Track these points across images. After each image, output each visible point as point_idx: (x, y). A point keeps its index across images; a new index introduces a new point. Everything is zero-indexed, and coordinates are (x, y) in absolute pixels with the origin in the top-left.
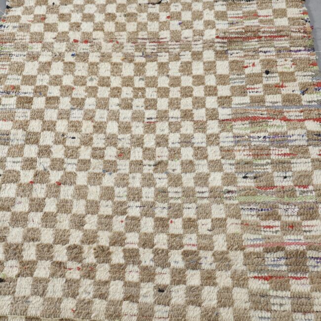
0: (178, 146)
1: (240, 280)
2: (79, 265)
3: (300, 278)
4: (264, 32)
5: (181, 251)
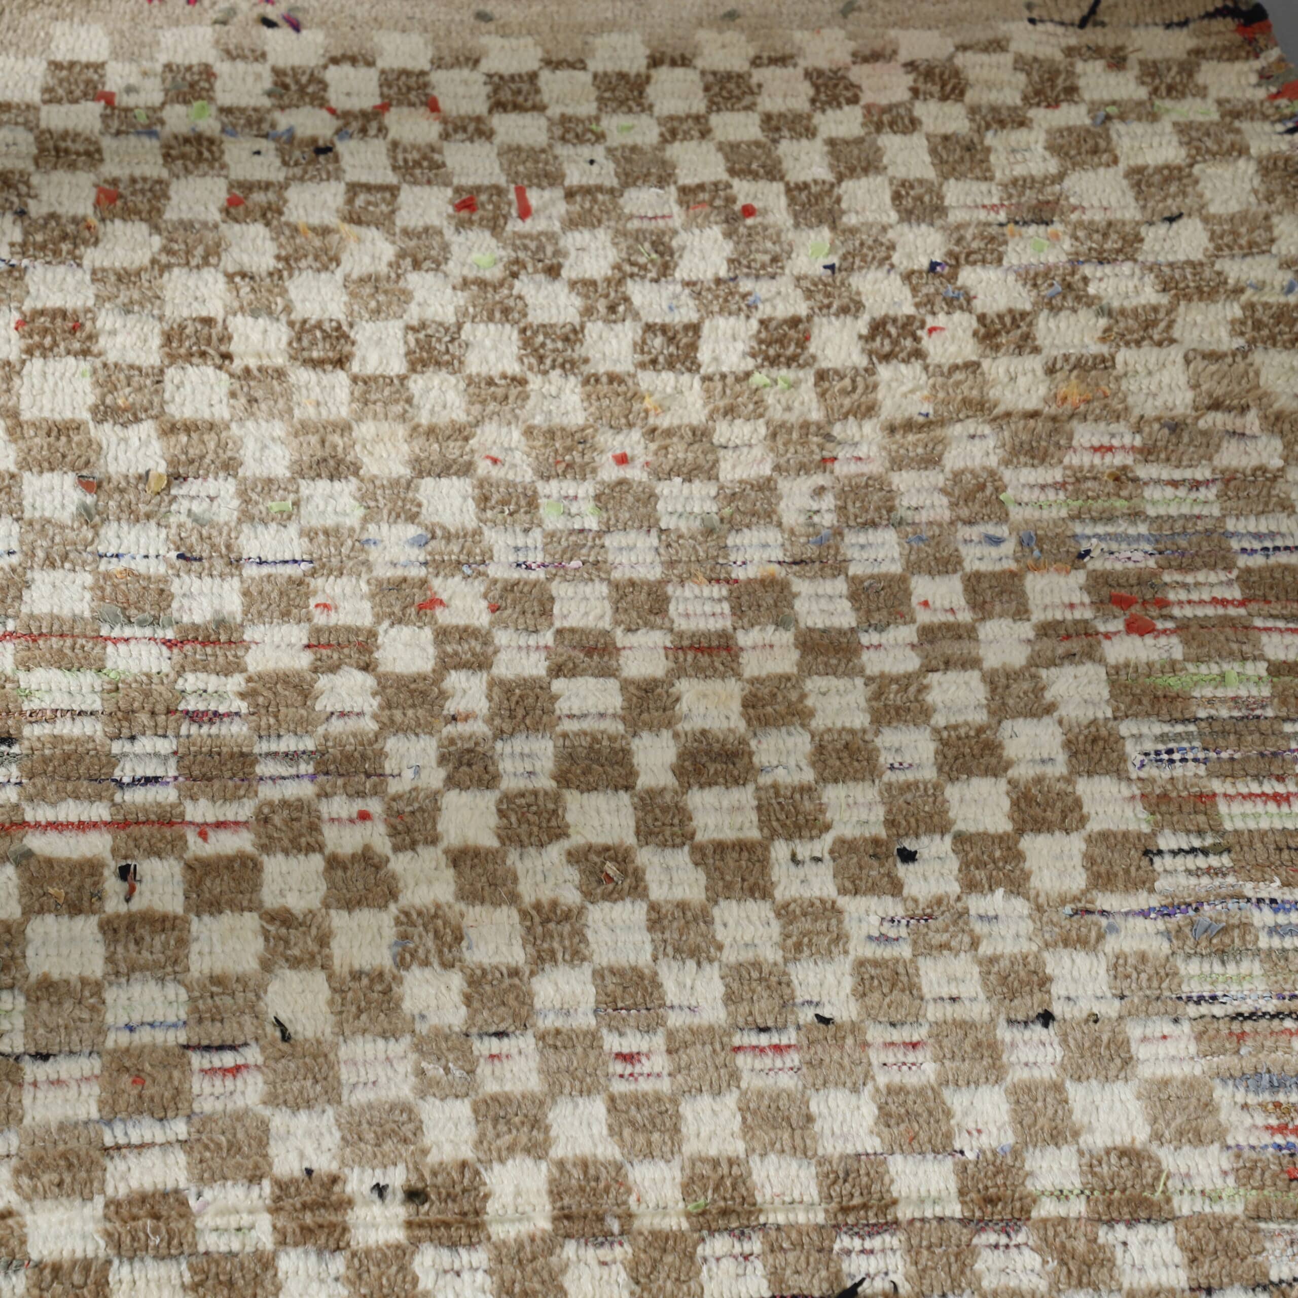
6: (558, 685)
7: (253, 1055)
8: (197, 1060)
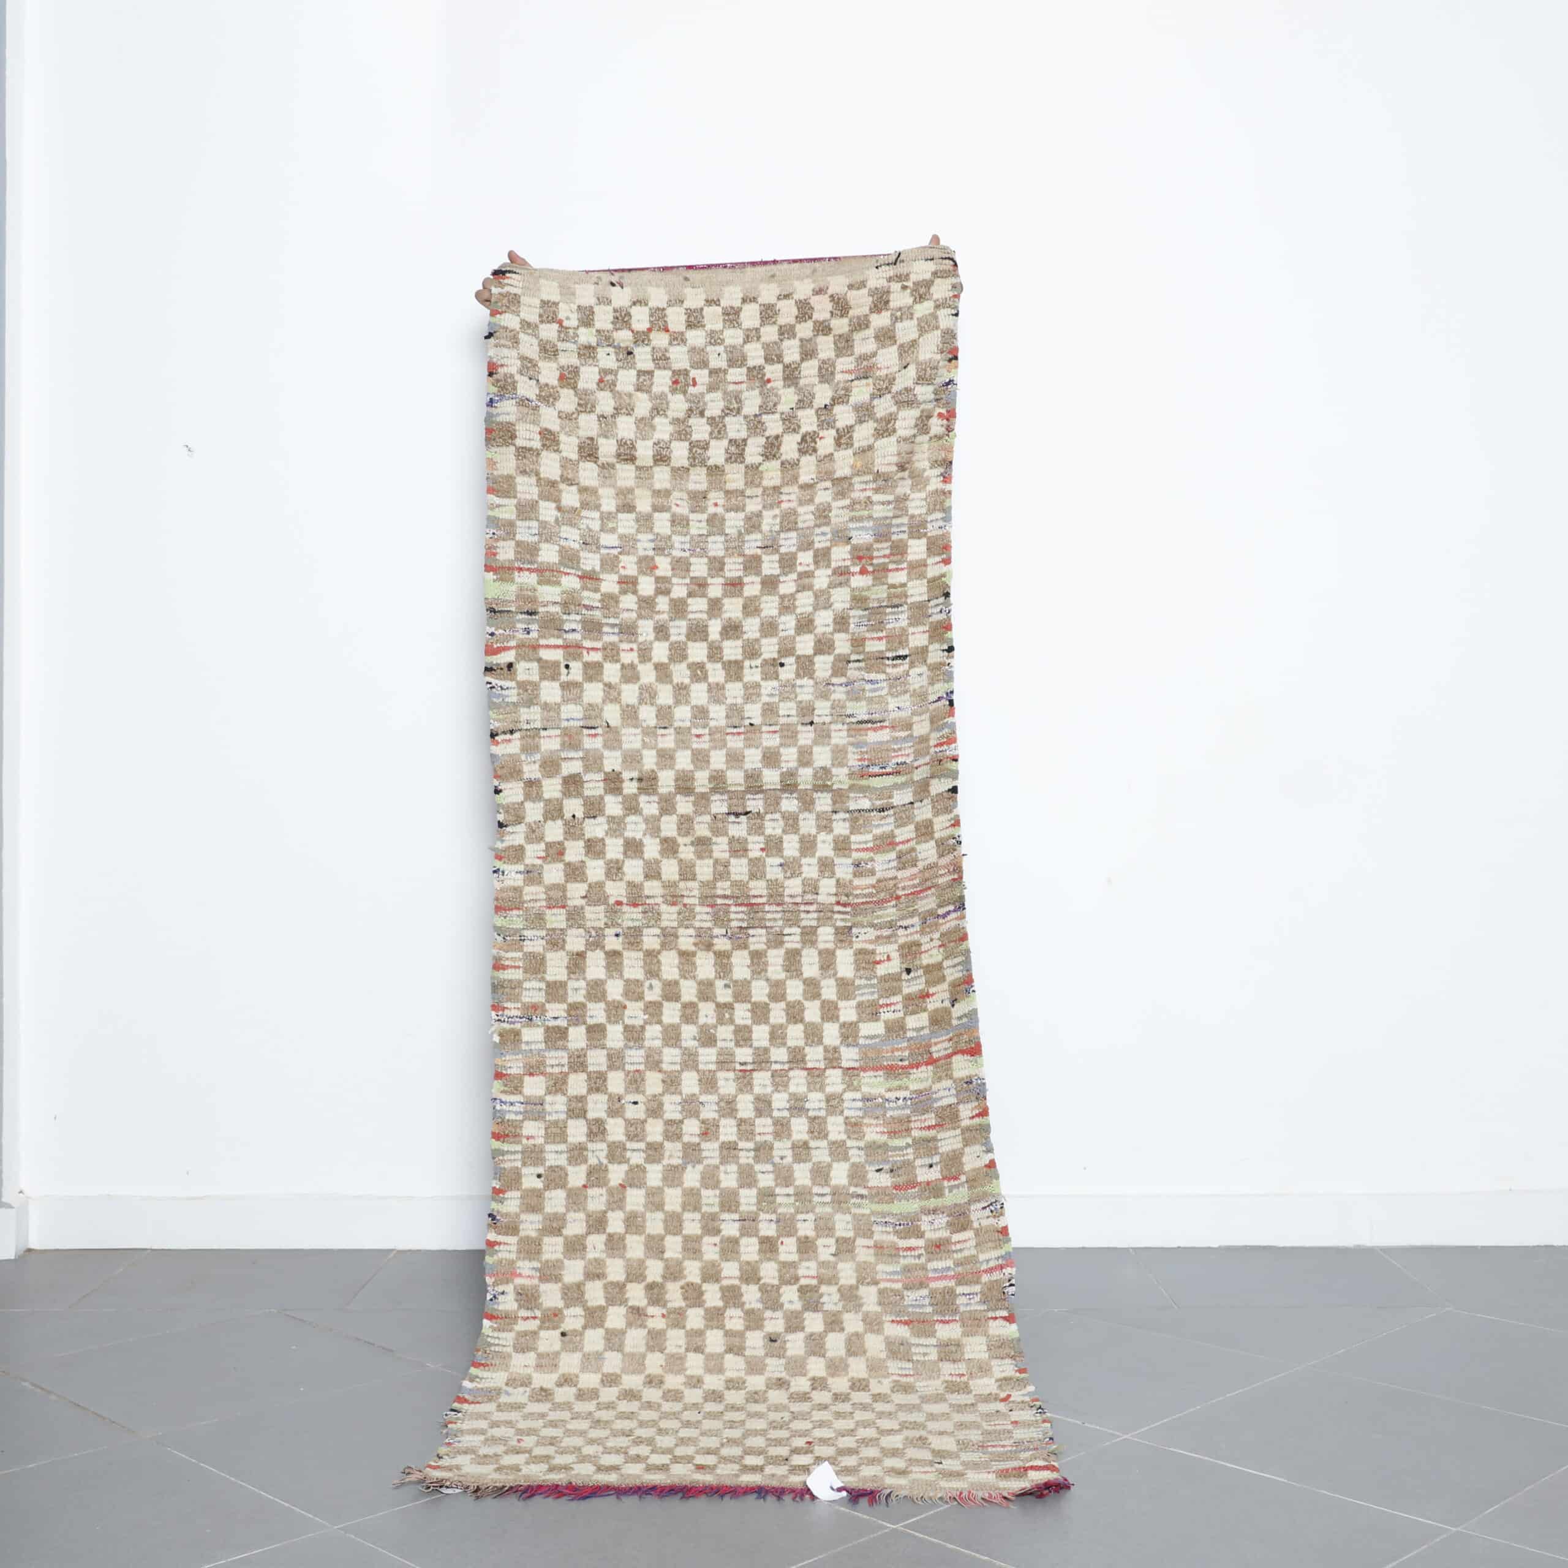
0: (786, 1114)
1: (873, 1324)
2: (664, 1311)
3: (948, 1322)
4: (904, 889)
5: (795, 1287)
6: (690, 601)
7: (599, 731)
8: (586, 731)
